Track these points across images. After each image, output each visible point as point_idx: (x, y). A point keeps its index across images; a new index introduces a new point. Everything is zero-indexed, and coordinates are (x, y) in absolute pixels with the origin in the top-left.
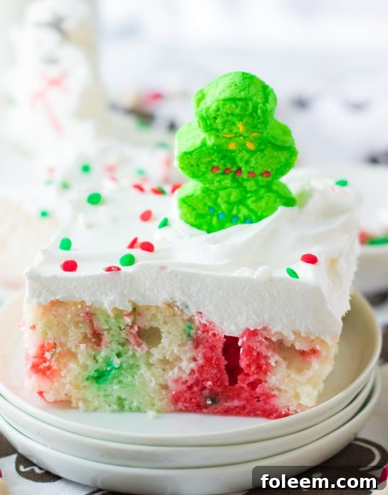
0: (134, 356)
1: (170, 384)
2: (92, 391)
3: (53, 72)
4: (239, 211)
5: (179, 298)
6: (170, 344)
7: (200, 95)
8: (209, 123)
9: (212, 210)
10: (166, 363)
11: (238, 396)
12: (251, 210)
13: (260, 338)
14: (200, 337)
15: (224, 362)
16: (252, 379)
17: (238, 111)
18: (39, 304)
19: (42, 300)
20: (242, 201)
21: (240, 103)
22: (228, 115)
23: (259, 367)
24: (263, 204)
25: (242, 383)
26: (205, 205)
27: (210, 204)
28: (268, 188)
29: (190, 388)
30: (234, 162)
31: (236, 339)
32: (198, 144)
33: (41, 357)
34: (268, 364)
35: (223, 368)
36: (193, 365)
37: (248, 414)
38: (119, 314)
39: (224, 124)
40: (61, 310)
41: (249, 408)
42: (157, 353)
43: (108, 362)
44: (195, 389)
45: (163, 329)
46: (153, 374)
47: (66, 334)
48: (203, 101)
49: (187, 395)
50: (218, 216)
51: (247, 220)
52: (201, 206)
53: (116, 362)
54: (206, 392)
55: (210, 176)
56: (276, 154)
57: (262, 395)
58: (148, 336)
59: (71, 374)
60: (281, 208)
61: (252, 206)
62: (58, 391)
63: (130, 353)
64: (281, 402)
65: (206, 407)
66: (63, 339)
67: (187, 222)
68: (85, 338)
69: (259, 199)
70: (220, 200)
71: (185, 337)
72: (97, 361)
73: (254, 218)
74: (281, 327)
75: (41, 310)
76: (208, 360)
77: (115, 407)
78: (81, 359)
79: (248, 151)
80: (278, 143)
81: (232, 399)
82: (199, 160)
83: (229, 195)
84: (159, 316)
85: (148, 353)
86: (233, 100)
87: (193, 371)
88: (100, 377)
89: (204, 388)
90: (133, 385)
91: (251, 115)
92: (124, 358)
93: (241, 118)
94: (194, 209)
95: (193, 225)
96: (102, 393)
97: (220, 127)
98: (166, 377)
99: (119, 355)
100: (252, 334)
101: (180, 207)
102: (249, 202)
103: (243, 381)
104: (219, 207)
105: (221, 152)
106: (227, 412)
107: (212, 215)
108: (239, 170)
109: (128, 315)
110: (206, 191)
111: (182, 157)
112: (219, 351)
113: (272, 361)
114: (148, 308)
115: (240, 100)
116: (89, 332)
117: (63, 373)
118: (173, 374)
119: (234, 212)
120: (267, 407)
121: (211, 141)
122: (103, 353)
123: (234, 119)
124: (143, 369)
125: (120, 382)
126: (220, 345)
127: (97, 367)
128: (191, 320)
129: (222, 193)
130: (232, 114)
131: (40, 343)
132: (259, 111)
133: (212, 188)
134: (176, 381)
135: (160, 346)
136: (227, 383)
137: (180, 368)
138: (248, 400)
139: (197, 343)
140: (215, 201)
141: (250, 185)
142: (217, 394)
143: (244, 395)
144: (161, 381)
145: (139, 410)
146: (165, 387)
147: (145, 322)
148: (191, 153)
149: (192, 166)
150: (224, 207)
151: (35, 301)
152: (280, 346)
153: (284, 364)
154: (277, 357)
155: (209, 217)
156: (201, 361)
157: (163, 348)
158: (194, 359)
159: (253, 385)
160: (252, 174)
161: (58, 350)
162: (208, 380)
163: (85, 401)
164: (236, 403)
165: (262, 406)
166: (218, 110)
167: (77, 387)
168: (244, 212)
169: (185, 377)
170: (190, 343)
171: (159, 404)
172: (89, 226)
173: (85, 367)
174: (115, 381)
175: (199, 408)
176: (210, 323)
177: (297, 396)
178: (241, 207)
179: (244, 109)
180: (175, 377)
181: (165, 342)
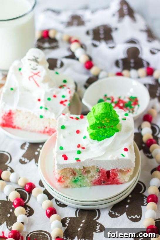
0: (84, 176)
1: (93, 181)
2: (73, 184)
4: (105, 135)
5: (95, 165)
7: (93, 110)
8: (97, 119)
9: (98, 135)
10: (92, 177)
11: (110, 181)
13: (115, 170)
15: (106, 175)
16: (113, 178)
17: (105, 116)
18: (60, 170)
19: (61, 169)
20: (105, 132)
21: (106, 114)
22: (102, 117)
23: (115, 175)
24: (111, 132)
25: (111, 179)
26: (96, 134)
27: (97, 134)
28: (112, 129)
29: (98, 181)
30: (103, 125)
31: (110, 171)
32: (94, 123)
34: (117, 174)
35: (106, 176)
36: (99, 177)
37: (112, 184)
38: (80, 169)
40: (65, 170)
41: (112, 183)
42: (89, 175)
43: (77, 178)
44: (99, 181)
45: (91, 171)
46: (89, 180)
47: (67, 174)
48: (95, 113)
49: (97, 182)
50: (100, 136)
51: (107, 137)
52: (95, 135)
53: (80, 178)
54: (102, 181)
55: (98, 129)
56: (114, 122)
57: (116, 180)
58: (88, 172)
59: (68, 182)
60: (116, 133)
61: (108, 133)
62: (65, 185)
63: (83, 176)
64: (120, 181)
65: (102, 184)
66: (66, 175)
67: (92, 139)
68: (71, 174)
69: (110, 131)
70: (100, 133)
71: (97, 172)
72: (74, 178)
73: (109, 136)
74: (120, 168)
75: (60, 171)
76: (102, 175)
77: (79, 187)
78: (70, 178)
79: (107, 123)
80: (114, 119)
81: (108, 182)
82: (95, 126)
83: (102, 131)
84: (90, 168)
85: (87, 176)
86: (104, 113)
87: (98, 178)
88: (75, 181)
89: (101, 180)
90: (84, 182)
91: (108, 116)
92: (81, 177)
93: (106, 117)
94: (93, 136)
95: (93, 139)
96: (76, 184)
97: (100, 119)
98: (92, 179)
99: (80, 177)
100: (113, 170)
101: (90, 136)
102: (107, 132)
103: (111, 178)
104: (100, 134)
105: (100, 124)
106: (107, 184)
107: (98, 136)
108: (105, 126)
109: (82, 169)
110: (96, 132)
111: (90, 126)
112: (105, 173)
113: (118, 174)
114: (87, 167)
115: (105, 113)
116: (72, 173)
117: (66, 181)
119: (104, 135)
120: (117, 182)
121: (98, 122)
123: (104, 118)
124: (86, 179)
125: (80, 182)
126: (105, 172)
127: (74, 179)
128: (98, 168)
129: (100, 131)
130: (104, 117)
131: (60, 177)
132: (110, 115)
133: (98, 131)
134: (95, 180)
135: (90, 174)
136: (107, 179)
137: (95, 177)
138: (112, 182)
139: (99, 172)
140: (99, 133)
141: (107, 129)
142: (104, 181)
143: (111, 181)
144: (91, 180)
145: (85, 186)
146: (92, 181)
147: (86, 170)
148: (93, 125)
149: (93, 128)
150: (101, 134)
151: (59, 169)
152: (121, 171)
153: (121, 174)
154: (119, 173)
155: (97, 137)
156: (100, 175)
157: (91, 174)
158: (99, 175)
159: (114, 179)
160: (108, 127)
161: (65, 178)
162: (102, 179)
163: (71, 186)
164: (109, 182)
166: (100, 116)
167: (69, 184)
168: (106, 134)
169: (97, 179)
170: (98, 173)
171: (90, 185)
172: (64, 137)
173: (72, 180)
174: (79, 182)
175: (100, 184)
176: (103, 169)
177: (124, 179)
178: (105, 134)
179: (107, 115)
180: (94, 179)
181: (92, 173)
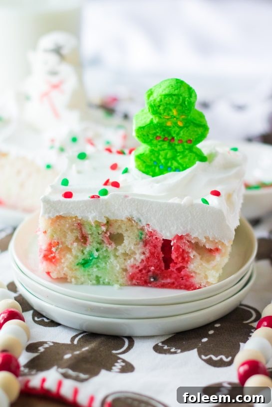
0: (107, 250)
1: (128, 268)
2: (80, 272)
3: (55, 80)
4: (172, 164)
5: (135, 215)
6: (129, 244)
7: (150, 92)
8: (155, 109)
9: (156, 163)
10: (126, 255)
11: (170, 276)
12: (179, 163)
13: (184, 241)
14: (148, 240)
15: (162, 255)
16: (179, 266)
17: (173, 102)
18: (49, 218)
19: (51, 215)
20: (174, 158)
21: (175, 97)
22: (167, 104)
23: (183, 259)
24: (187, 160)
25: (172, 268)
26: (151, 160)
27: (154, 159)
28: (191, 150)
29: (141, 271)
30: (169, 134)
31: (170, 241)
32: (148, 122)
33: (49, 250)
34: (189, 257)
35: (161, 259)
36: (143, 257)
37: (176, 288)
38: (98, 225)
39: (164, 110)
40: (62, 222)
41: (176, 283)
42: (121, 249)
43: (91, 254)
44: (144, 271)
45: (125, 234)
46: (118, 262)
47: (65, 236)
48: (151, 96)
49: (139, 275)
50: (159, 167)
51: (177, 170)
52: (148, 160)
53: (96, 254)
54: (150, 274)
55: (155, 142)
56: (196, 129)
57: (185, 276)
58: (116, 238)
59: (68, 261)
60: (198, 163)
61: (180, 161)
62: (59, 272)
63: (104, 249)
64: (196, 280)
65: (150, 283)
66: (63, 240)
67: (140, 170)
68: (77, 239)
69: (184, 157)
70: (160, 157)
71: (139, 239)
72: (84, 254)
73: (181, 168)
74: (197, 234)
75: (50, 221)
76: (152, 254)
77: (94, 282)
78: (74, 252)
79: (179, 127)
80: (197, 122)
81: (166, 278)
82: (149, 132)
83: (166, 154)
84: (123, 226)
85: (116, 249)
86: (170, 95)
87: (143, 260)
88: (85, 263)
89: (149, 271)
90: (105, 269)
91: (181, 105)
92: (101, 252)
93: (175, 106)
94: (144, 162)
95: (143, 172)
96: (86, 273)
97: (162, 112)
98: (126, 264)
99: (97, 250)
100: (180, 238)
101: (136, 161)
102: (178, 158)
103: (173, 267)
104: (160, 161)
105: (162, 127)
106: (163, 286)
107: (155, 166)
108: (173, 139)
109: (104, 225)
110: (152, 151)
111: (138, 130)
112: (159, 249)
113: (191, 256)
114: (116, 221)
115: (174, 95)
116: (79, 235)
117: (63, 261)
118: (130, 262)
119: (169, 164)
120: (188, 283)
121: (156, 120)
122: (88, 248)
123: (171, 108)
124: (112, 259)
125: (98, 267)
126: (160, 245)
127: (84, 257)
128: (142, 229)
129: (162, 153)
130: (170, 104)
131: (49, 242)
132: (186, 103)
133: (156, 149)
134: (132, 266)
135: (123, 245)
136: (163, 268)
137: (135, 259)
138: (176, 279)
139: (146, 243)
140: (158, 158)
141: (179, 148)
142: (157, 275)
143: (174, 276)
144: (123, 266)
145: (109, 284)
146: (125, 270)
147: (114, 230)
148: (143, 128)
149: (144, 136)
150: (163, 161)
151: (47, 216)
152: (197, 246)
153: (198, 257)
154: (194, 253)
155: (153, 167)
156: (148, 255)
157: (125, 246)
158: (144, 253)
159: (179, 270)
160: (180, 141)
161: (60, 246)
162: (151, 266)
163: (76, 278)
164: (169, 281)
165: (184, 282)
166: (161, 101)
167: (71, 269)
168: (175, 164)
169: (138, 264)
170: (141, 244)
171: (121, 281)
172: (79, 172)
173: (76, 257)
174: (95, 266)
175: (146, 283)
176: (154, 231)
177: (206, 277)
178: (173, 162)
179: (177, 100)
180: (132, 264)
181: (126, 242)
